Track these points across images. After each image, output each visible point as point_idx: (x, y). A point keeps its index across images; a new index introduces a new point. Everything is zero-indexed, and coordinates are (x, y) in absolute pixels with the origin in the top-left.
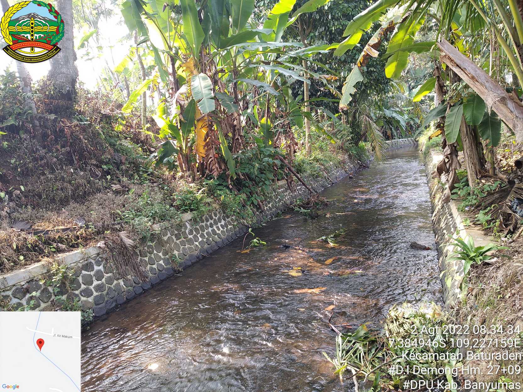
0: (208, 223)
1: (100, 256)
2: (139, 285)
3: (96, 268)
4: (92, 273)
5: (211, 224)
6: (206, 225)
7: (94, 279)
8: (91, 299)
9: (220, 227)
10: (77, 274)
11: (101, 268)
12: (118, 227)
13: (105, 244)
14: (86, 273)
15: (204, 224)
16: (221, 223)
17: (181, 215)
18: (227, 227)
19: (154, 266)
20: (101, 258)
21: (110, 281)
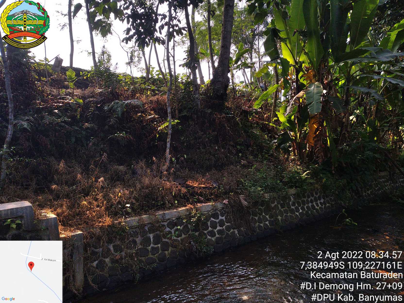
0: (309, 199)
1: (224, 210)
2: (249, 236)
3: (220, 217)
4: (217, 221)
5: (311, 200)
6: (307, 200)
7: (218, 225)
8: (213, 239)
9: (319, 204)
10: (207, 219)
11: (224, 218)
12: (239, 191)
13: (228, 202)
14: (214, 220)
15: (305, 199)
16: (321, 201)
17: (287, 190)
18: (325, 204)
19: (262, 225)
20: (224, 211)
21: (228, 228)
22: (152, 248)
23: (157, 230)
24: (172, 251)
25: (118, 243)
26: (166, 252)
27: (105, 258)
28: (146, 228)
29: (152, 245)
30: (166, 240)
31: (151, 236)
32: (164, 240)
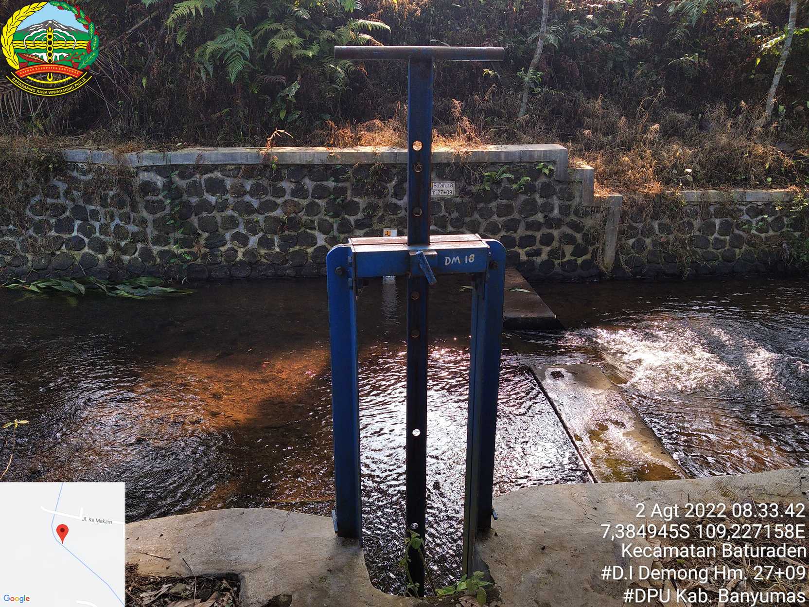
22: (716, 239)
23: (728, 215)
24: (746, 250)
25: (666, 220)
26: (737, 250)
27: (645, 237)
28: (712, 209)
29: (716, 235)
30: (741, 233)
31: (718, 222)
32: (737, 232)
